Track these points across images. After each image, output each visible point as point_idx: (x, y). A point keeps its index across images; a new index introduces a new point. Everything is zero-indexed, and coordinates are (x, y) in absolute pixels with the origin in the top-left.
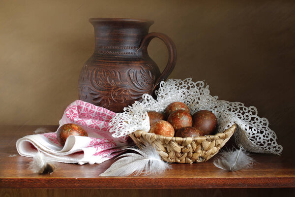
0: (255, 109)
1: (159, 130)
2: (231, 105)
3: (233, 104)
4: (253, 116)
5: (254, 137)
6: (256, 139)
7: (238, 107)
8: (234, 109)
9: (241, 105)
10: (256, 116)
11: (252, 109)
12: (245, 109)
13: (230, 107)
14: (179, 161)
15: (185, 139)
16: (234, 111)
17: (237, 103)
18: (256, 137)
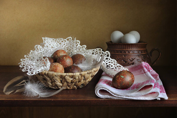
0: (109, 53)
1: (56, 69)
2: (94, 51)
3: (95, 50)
4: (107, 57)
5: (108, 66)
6: (110, 67)
7: (99, 52)
8: (95, 53)
9: (100, 50)
10: (109, 57)
11: (107, 53)
12: (103, 53)
13: (93, 52)
14: (69, 88)
15: (74, 74)
16: (95, 54)
17: (98, 49)
18: (109, 66)
